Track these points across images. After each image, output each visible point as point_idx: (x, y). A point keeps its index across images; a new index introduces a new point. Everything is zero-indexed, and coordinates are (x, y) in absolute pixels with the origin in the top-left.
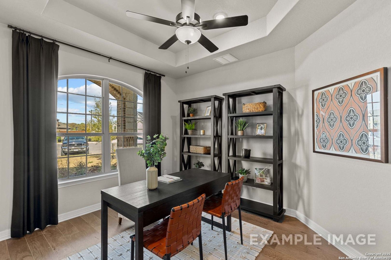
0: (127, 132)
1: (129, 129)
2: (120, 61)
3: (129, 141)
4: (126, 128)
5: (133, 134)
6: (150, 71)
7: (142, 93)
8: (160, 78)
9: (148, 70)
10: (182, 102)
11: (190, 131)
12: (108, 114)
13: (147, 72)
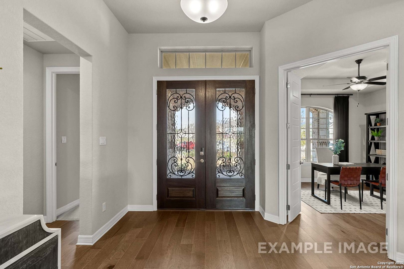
0: (320, 138)
1: (322, 136)
2: (317, 94)
3: (323, 144)
4: (320, 135)
5: (326, 140)
6: (339, 95)
7: (333, 111)
8: (348, 97)
9: (337, 95)
10: (368, 115)
11: (377, 137)
12: (309, 127)
13: (336, 96)
